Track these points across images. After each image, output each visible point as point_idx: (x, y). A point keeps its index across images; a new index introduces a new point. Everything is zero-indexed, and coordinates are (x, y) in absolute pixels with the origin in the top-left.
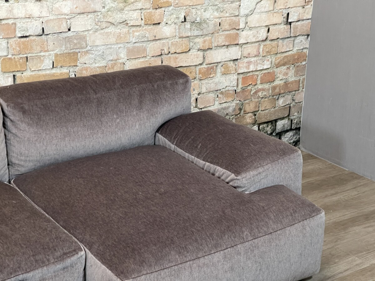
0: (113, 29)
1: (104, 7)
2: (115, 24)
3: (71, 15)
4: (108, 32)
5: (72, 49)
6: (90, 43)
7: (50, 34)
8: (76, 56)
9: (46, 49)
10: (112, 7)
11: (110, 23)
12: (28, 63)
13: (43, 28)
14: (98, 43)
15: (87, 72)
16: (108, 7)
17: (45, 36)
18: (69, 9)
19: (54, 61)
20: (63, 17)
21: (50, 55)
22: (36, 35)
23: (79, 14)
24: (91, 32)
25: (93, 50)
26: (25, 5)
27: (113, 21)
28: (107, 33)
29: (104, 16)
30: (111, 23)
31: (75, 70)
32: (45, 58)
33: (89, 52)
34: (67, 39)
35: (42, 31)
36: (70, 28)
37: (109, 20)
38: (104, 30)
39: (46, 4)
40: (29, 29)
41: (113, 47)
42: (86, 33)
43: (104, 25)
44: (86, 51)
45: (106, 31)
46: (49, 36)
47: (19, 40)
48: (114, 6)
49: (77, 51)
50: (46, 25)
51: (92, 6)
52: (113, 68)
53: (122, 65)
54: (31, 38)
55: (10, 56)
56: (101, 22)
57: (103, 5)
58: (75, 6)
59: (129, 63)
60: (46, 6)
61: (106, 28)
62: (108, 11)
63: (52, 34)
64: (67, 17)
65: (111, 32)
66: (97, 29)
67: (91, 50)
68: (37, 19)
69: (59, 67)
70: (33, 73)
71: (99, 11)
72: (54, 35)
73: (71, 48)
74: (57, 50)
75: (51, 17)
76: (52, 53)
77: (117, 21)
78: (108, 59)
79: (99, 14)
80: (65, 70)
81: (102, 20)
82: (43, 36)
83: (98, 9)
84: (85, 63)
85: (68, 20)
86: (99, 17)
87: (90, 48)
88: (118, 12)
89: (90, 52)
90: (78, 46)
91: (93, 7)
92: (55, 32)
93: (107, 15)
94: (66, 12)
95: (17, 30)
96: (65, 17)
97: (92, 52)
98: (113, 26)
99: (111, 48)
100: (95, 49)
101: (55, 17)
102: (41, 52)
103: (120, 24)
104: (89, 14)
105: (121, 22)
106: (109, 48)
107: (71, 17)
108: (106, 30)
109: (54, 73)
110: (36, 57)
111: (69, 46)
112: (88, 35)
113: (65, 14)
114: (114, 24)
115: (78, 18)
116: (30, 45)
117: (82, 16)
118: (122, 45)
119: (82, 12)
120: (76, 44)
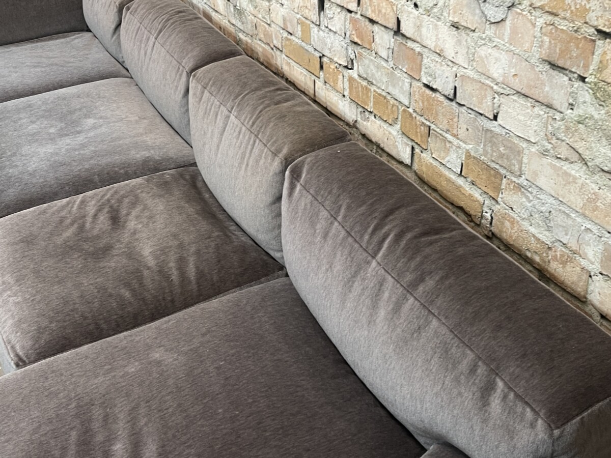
0: (582, 174)
1: (571, 106)
2: (589, 164)
3: (503, 88)
4: (570, 175)
5: (493, 161)
6: (527, 174)
7: (464, 105)
8: (497, 180)
9: (455, 132)
10: (592, 117)
11: (578, 155)
12: (429, 139)
13: (455, 87)
14: (542, 182)
15: (512, 229)
16: (581, 112)
17: (456, 106)
18: (501, 71)
19: (463, 162)
20: (488, 82)
21: (459, 147)
22: (444, 95)
23: (518, 92)
24: (533, 149)
25: (531, 193)
26: (436, 25)
27: (586, 155)
28: (567, 174)
29: (568, 128)
30: (580, 154)
31: (493, 208)
32: (452, 147)
33: (523, 190)
34: (489, 135)
35: (453, 91)
36: (497, 113)
37: (576, 146)
38: (563, 163)
39: (466, 41)
40: (437, 76)
41: (573, 215)
42: (524, 145)
43: (564, 152)
44: (518, 184)
45: (564, 168)
46: (463, 109)
47: (424, 89)
48: (596, 116)
49: (503, 171)
50: (460, 84)
51: (547, 89)
52: (564, 263)
53: (585, 277)
54: (438, 95)
55: (411, 110)
56: (558, 139)
57: (571, 101)
58: (513, 71)
59: (603, 284)
60: (465, 43)
61: (566, 160)
62: (579, 123)
63: (468, 108)
64: (495, 87)
65: (575, 178)
66: (547, 151)
67: (527, 190)
68: (450, 63)
69: (469, 180)
70: (435, 163)
71: (559, 109)
72: (470, 111)
73: (493, 159)
74: (471, 146)
75: (471, 73)
76: (464, 145)
77: (598, 161)
78: (557, 234)
79: (558, 116)
80: (477, 194)
81: (562, 136)
82: (454, 104)
83: (556, 104)
84: (512, 209)
85: (496, 96)
86: (556, 125)
87: (525, 183)
88: (604, 139)
89: (525, 191)
90: (505, 163)
91: (548, 92)
92: (472, 107)
93: (576, 130)
94: (495, 75)
95: (423, 69)
96: (492, 85)
97: (529, 195)
98: (585, 168)
99: (568, 215)
100: (535, 192)
101: (476, 77)
102: (447, 131)
103: (601, 173)
104: (537, 104)
105: (606, 169)
106: (564, 212)
107: (502, 91)
108: (566, 166)
109: (461, 187)
110: (441, 137)
111: (489, 149)
112: (526, 151)
113: (493, 80)
114: (586, 164)
115: (514, 101)
116: (436, 110)
117: (522, 100)
118: (595, 229)
119: (523, 92)
120: (501, 156)
